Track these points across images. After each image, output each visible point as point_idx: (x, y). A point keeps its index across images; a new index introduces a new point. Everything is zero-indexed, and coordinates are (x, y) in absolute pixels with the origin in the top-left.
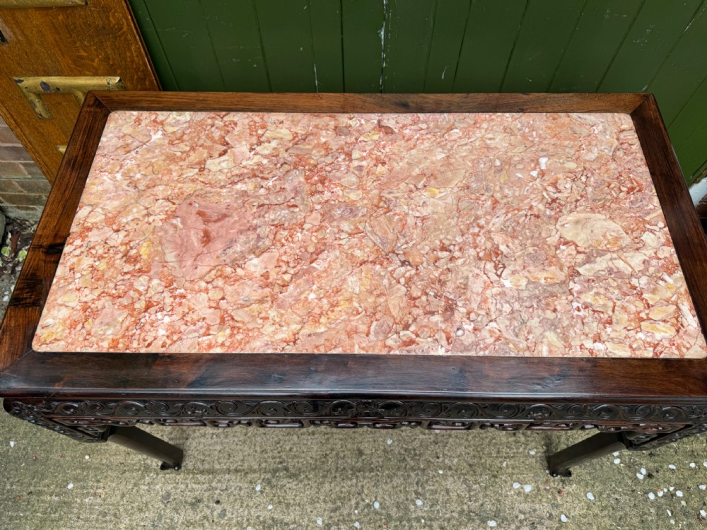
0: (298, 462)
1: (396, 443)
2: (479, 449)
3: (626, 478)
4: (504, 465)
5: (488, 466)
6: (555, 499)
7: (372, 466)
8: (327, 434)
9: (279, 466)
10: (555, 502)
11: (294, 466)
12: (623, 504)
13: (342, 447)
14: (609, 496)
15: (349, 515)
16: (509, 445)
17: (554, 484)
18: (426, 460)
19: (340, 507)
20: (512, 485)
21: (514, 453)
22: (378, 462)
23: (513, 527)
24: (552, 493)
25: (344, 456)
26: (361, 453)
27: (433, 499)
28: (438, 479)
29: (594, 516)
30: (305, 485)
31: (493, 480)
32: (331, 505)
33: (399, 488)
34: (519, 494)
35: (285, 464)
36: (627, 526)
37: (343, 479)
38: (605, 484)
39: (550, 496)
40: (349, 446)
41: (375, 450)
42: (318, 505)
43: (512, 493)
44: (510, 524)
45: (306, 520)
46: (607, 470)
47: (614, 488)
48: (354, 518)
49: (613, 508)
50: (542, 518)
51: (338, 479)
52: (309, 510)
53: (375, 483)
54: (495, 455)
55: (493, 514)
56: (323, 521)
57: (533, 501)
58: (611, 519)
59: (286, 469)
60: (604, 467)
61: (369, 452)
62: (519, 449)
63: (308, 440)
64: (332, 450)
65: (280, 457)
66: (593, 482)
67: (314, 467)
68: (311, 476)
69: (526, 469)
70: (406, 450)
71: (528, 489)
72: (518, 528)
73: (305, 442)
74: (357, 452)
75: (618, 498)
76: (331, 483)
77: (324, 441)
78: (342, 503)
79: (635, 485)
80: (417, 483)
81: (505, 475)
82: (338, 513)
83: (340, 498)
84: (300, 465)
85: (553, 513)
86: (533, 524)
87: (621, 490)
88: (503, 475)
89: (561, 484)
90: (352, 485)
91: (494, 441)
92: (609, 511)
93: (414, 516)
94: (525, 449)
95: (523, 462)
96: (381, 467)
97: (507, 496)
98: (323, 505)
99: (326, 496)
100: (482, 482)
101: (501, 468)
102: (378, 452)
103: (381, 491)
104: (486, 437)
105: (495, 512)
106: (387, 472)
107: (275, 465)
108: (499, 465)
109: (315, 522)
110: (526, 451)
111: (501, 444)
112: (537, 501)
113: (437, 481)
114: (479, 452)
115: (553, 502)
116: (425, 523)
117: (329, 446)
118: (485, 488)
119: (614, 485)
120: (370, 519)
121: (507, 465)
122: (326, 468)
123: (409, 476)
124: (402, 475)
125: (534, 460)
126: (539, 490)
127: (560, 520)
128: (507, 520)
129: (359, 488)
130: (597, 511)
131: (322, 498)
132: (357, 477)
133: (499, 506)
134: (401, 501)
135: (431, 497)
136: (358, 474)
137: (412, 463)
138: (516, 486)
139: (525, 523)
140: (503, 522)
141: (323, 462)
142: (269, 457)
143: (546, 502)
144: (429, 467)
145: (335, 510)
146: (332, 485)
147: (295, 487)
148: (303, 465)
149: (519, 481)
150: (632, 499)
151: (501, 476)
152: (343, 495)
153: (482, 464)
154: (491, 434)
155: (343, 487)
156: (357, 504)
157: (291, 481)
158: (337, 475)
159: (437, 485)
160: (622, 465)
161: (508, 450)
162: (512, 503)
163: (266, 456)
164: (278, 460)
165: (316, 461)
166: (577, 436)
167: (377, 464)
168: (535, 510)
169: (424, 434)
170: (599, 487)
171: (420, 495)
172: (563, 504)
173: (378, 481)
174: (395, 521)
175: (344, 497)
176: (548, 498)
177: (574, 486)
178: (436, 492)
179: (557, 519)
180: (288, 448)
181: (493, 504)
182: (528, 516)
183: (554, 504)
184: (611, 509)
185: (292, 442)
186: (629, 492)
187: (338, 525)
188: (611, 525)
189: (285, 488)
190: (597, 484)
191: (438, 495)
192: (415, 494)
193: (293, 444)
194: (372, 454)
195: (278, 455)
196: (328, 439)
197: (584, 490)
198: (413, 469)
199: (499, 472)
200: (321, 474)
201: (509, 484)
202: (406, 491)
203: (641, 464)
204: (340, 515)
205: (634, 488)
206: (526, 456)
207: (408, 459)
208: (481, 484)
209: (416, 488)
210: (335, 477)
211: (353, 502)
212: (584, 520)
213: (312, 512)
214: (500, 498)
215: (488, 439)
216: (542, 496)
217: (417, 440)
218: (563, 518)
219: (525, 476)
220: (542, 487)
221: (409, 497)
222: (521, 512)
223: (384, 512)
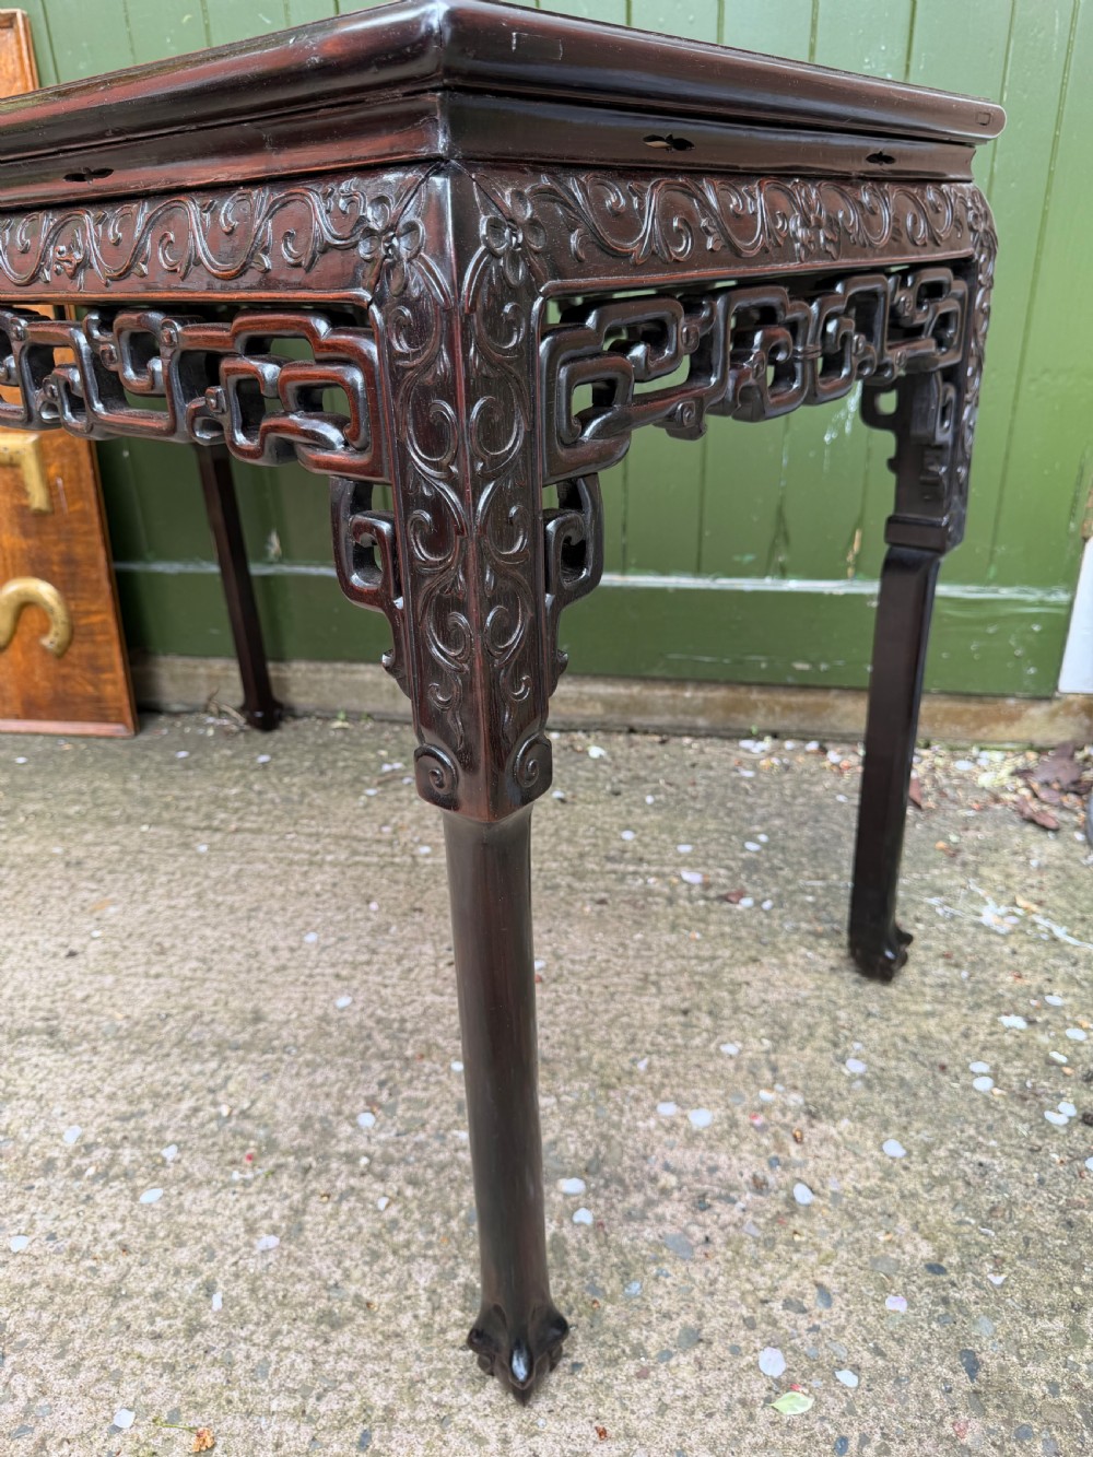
0: (90, 1022)
1: (358, 1007)
2: (578, 1031)
3: (1010, 1119)
4: (642, 1066)
5: (595, 1065)
6: (780, 1147)
7: (276, 1043)
8: (192, 979)
9: (39, 1024)
10: (781, 1156)
11: (75, 1028)
12: (1001, 1176)
13: (215, 1004)
14: (954, 1154)
15: (159, 1130)
16: (664, 1030)
17: (784, 1115)
18: (426, 1042)
19: (143, 1113)
20: (654, 1108)
21: (677, 1046)
22: (295, 1037)
23: (637, 1199)
24: (775, 1135)
25: (213, 1021)
26: (258, 1017)
27: (413, 1118)
28: (443, 1078)
29: (903, 1197)
30: (81, 1063)
31: (600, 1092)
32: (123, 1107)
33: (326, 1089)
34: (672, 1127)
35: (55, 1023)
36: (1015, 1228)
37: (184, 1060)
38: (942, 1126)
39: (765, 1142)
40: (234, 1004)
41: (299, 1016)
42: (89, 1102)
43: (652, 1123)
44: (627, 1192)
45: (36, 1129)
46: (949, 1098)
47: (971, 1137)
48: (169, 1136)
49: (968, 1184)
50: (731, 1188)
51: (172, 1059)
52: (58, 1110)
53: (268, 1075)
54: (621, 1046)
55: (582, 1165)
56: (82, 1137)
57: (711, 1148)
58: (959, 1208)
59: (52, 1033)
60: (943, 1094)
61: (282, 1017)
62: (692, 1038)
63: (137, 985)
64: (187, 1008)
65: (50, 1010)
66: (904, 1120)
67: (122, 1033)
68: (107, 1047)
69: (704, 1079)
70: (379, 1021)
71: (700, 1119)
72: (650, 1203)
73: (128, 988)
74: (249, 1016)
75: (984, 1159)
76: (149, 1063)
77: (175, 991)
78: (155, 1106)
79: (1041, 1138)
80: (382, 1084)
81: (638, 1086)
82: (132, 1123)
83: (157, 1095)
84: (91, 1027)
85: (771, 1179)
86: (704, 1196)
87: (993, 1143)
88: (632, 1084)
89: (804, 1119)
90: (202, 1073)
91: (625, 1019)
92: (954, 1189)
93: (343, 1148)
94: (710, 1041)
95: (698, 1066)
96: (298, 1048)
97: (633, 1130)
98: (101, 1101)
99: (123, 1088)
100: (568, 1094)
101: (631, 1073)
102: (305, 1019)
103: (274, 1089)
104: (606, 1011)
105: (590, 1162)
106: (309, 1056)
107: (28, 1023)
108: (627, 1066)
109: (60, 1136)
110: (712, 1046)
111: (642, 1027)
112: (724, 1146)
113: (439, 1083)
114: (577, 1037)
115: (773, 1154)
116: (369, 1167)
117: (184, 1001)
118: (575, 1109)
119: (972, 1132)
120: (214, 1144)
121: (650, 1068)
122: (154, 1036)
123: (366, 1068)
124: (347, 1065)
125: (731, 1065)
126: (734, 1124)
127: (790, 1201)
128: (621, 1181)
129: (219, 1081)
130: (911, 1184)
131: (107, 1090)
132: (225, 1059)
133: (603, 1149)
134: (320, 1113)
135: (408, 1115)
136: (228, 1053)
137: (386, 1045)
138: (668, 1110)
139: (676, 1195)
140: (606, 1186)
141: (153, 1027)
142: (24, 1007)
143: (751, 1152)
144: (430, 1055)
145: (125, 1118)
146: (150, 1068)
147: (50, 1064)
148: (98, 1029)
149: (678, 1101)
150: (1030, 1167)
151: (627, 1088)
152: (169, 1088)
153: (579, 1061)
154: (620, 1006)
155: (176, 1073)
156: (196, 1110)
157: (48, 1051)
158: (176, 1051)
159: (434, 1090)
160: (997, 1091)
161: (660, 1039)
162: (646, 1146)
163: (18, 1005)
164: (42, 1014)
165: (137, 1023)
166: (863, 1027)
167: (292, 1040)
168: (713, 1170)
169: (442, 995)
170: (922, 1133)
171: (381, 1106)
172: (806, 1162)
173: (276, 1071)
174: (285, 1153)
175: (168, 1094)
176: (759, 1145)
177: (845, 1124)
178: (428, 1105)
179: (783, 1194)
180: (80, 995)
181: (587, 1144)
182: (687, 1179)
183: (776, 1159)
184: (960, 1183)
185: (96, 986)
186: (1022, 1153)
187: (115, 1147)
188: (961, 1223)
189: (24, 1064)
190: (917, 1125)
191: (430, 1110)
192: (368, 1103)
193: (97, 990)
194: (287, 1022)
195: (49, 1005)
196: (188, 988)
197: (876, 1136)
198: (382, 1056)
199: (624, 1080)
200: (133, 1047)
201: (645, 1105)
202: (344, 1096)
203: (1060, 1096)
204: (135, 1129)
205: (1039, 1143)
206: (711, 1055)
207: (378, 1037)
208: (564, 1098)
209: (374, 1088)
210: (168, 1055)
211: (186, 1106)
212: (866, 1203)
213: (63, 1114)
214: (613, 1132)
215: (611, 1015)
216: (743, 1139)
217: (416, 1005)
218: (802, 1194)
219: (698, 1092)
220: (743, 1119)
221: (346, 1109)
222: (667, 1167)
223: (262, 1133)
